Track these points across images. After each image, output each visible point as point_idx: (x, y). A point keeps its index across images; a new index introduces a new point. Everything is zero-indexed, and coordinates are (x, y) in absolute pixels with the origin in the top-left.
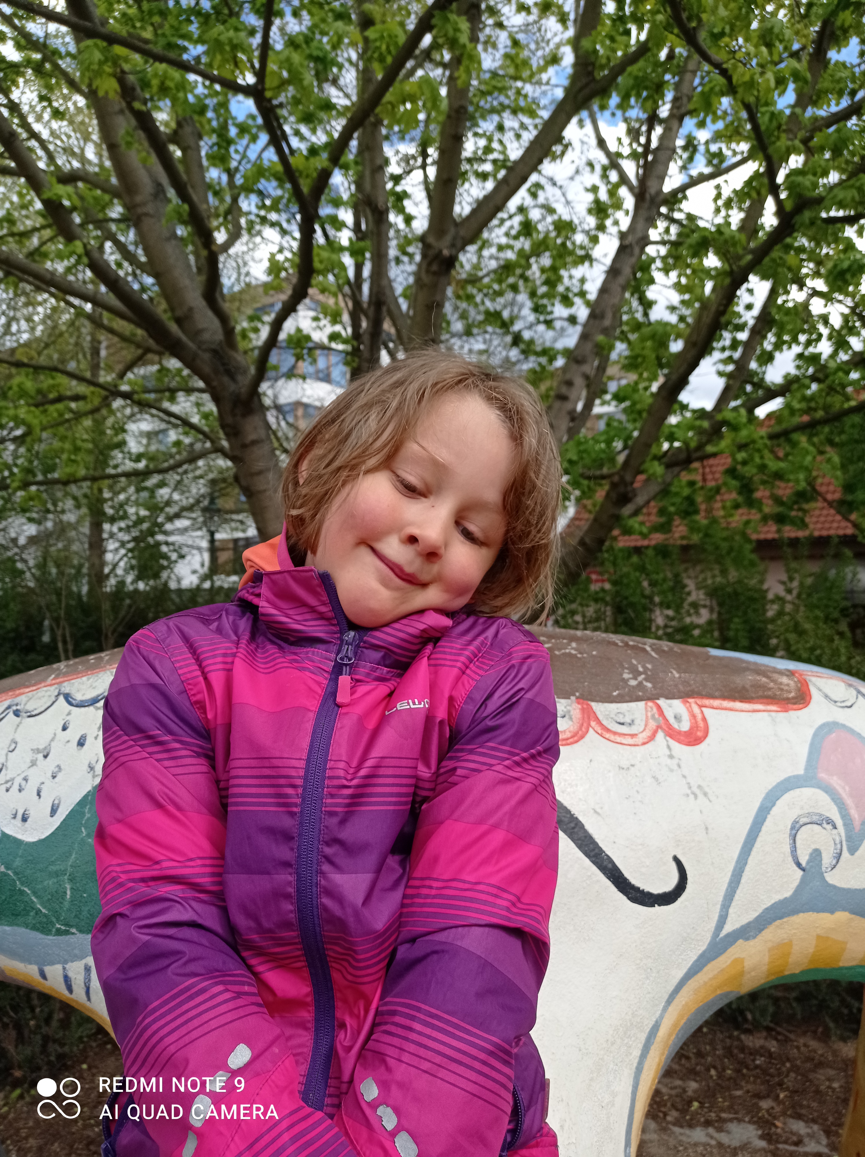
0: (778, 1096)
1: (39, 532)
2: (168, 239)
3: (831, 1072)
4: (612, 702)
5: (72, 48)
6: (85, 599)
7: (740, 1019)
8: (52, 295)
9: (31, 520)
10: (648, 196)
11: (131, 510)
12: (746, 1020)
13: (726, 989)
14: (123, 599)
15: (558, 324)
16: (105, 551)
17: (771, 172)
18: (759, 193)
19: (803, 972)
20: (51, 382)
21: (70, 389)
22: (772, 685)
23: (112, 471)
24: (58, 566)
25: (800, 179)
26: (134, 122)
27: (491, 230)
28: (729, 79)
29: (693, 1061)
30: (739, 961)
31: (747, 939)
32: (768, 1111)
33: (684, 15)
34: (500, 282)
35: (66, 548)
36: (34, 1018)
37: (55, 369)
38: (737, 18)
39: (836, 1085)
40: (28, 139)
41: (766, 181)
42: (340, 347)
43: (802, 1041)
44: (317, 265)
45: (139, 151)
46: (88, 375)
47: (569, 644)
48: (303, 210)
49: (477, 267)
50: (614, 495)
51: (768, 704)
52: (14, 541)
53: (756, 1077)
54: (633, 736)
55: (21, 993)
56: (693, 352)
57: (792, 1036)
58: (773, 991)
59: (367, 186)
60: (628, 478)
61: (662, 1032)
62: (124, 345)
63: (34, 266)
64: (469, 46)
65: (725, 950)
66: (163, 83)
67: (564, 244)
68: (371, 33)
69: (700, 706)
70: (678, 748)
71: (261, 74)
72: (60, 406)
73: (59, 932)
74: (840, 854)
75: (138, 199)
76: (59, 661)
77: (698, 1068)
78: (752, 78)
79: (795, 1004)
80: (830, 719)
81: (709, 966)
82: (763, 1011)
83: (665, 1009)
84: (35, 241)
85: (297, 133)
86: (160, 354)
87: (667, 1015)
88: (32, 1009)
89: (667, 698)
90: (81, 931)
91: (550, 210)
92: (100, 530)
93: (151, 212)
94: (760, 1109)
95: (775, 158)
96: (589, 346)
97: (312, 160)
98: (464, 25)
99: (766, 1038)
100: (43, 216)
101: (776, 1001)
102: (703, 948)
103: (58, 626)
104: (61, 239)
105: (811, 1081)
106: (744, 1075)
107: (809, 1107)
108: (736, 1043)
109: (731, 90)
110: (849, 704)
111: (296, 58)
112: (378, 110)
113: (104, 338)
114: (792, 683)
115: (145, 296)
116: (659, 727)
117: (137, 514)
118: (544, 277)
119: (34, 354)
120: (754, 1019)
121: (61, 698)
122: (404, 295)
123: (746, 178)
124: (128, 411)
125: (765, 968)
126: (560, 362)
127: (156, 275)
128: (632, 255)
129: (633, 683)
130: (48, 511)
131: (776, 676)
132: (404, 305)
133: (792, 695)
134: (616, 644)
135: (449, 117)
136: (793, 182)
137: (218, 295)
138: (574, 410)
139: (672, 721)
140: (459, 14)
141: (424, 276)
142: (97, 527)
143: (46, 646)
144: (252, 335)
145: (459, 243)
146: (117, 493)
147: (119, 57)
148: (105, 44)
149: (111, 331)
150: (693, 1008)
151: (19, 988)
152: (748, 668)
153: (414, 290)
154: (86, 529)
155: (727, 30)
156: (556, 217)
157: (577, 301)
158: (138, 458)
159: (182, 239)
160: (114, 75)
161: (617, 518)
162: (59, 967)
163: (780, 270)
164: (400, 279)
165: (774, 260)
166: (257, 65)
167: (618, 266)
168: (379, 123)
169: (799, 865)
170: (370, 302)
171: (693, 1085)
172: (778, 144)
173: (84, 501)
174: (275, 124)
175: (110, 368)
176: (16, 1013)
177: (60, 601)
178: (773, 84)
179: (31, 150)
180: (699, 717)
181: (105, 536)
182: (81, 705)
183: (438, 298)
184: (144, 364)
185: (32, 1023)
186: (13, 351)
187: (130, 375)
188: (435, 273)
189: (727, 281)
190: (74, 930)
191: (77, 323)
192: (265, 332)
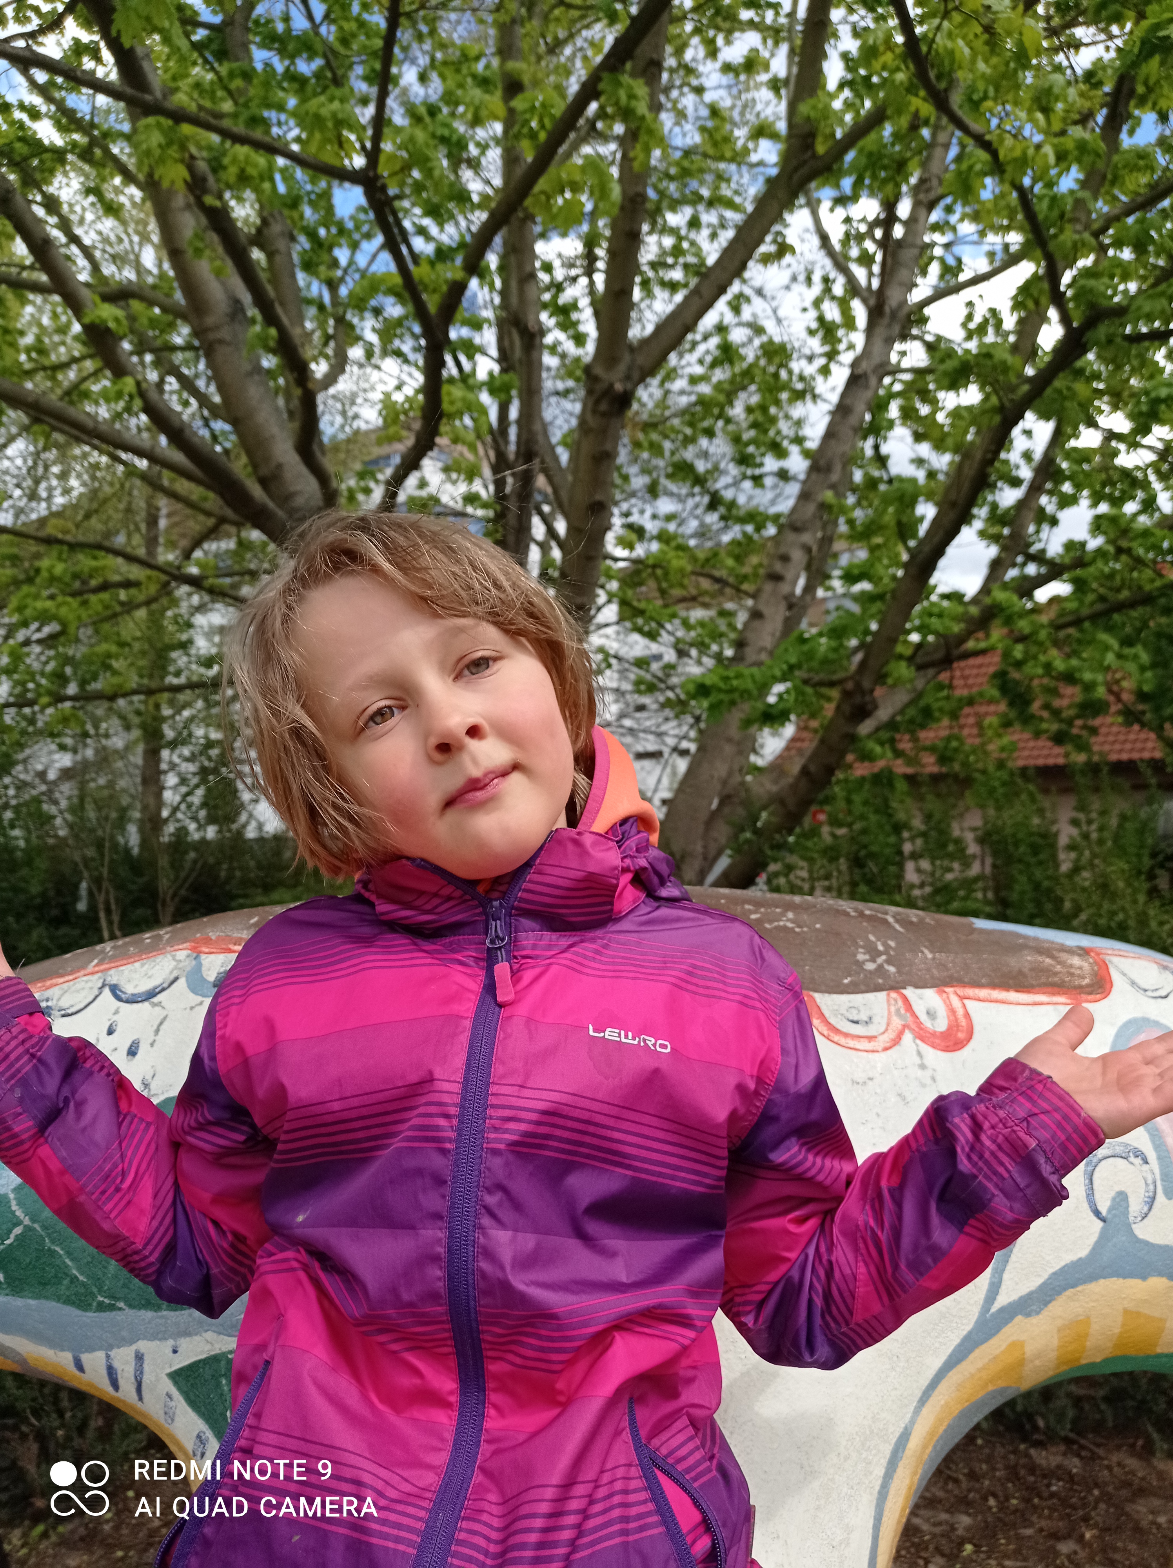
0: (1082, 1536)
1: (75, 763)
2: (250, 374)
3: (1156, 1502)
4: (842, 992)
5: (126, 127)
6: (136, 851)
7: (1028, 1427)
8: (95, 447)
9: (62, 747)
10: (887, 310)
11: (199, 732)
12: (1036, 1428)
13: (1001, 1384)
14: (186, 852)
15: (768, 481)
16: (162, 788)
17: (1053, 275)
18: (1037, 303)
19: (1107, 1361)
20: (94, 563)
21: (117, 571)
22: (1058, 968)
23: (175, 681)
24: (99, 809)
25: (1092, 283)
26: (204, 221)
27: (681, 356)
28: (994, 154)
29: (964, 1485)
30: (1017, 1345)
31: (1028, 1315)
32: (1068, 1557)
33: (932, 74)
34: (691, 424)
35: (111, 785)
36: (62, 1426)
37: (99, 547)
38: (1004, 76)
39: (1162, 1519)
40: (67, 245)
41: (1046, 286)
42: (480, 513)
43: (1115, 1458)
44: (445, 406)
45: (212, 260)
46: (141, 552)
47: (783, 914)
48: (428, 332)
49: (662, 403)
50: (847, 708)
51: (1053, 994)
52: (42, 775)
53: (1053, 1509)
54: (871, 1038)
55: (47, 1391)
56: (952, 515)
57: (1101, 1452)
58: (1073, 1388)
59: (514, 300)
60: (866, 684)
61: (914, 1443)
62: (188, 511)
63: (71, 412)
64: (649, 116)
65: (998, 1330)
66: (242, 171)
67: (776, 375)
68: (519, 103)
69: (962, 998)
70: (932, 1055)
71: (373, 155)
72: (105, 596)
73: (101, 1307)
74: (1154, 1198)
75: (210, 321)
76: (101, 941)
77: (971, 1495)
78: (1024, 153)
79: (1103, 1407)
80: (1138, 1014)
81: (977, 1353)
82: (1061, 1416)
83: (917, 1411)
84: (72, 374)
85: (422, 231)
86: (239, 525)
87: (920, 1420)
88: (61, 1414)
89: (917, 987)
90: (131, 1306)
91: (758, 330)
92: (158, 761)
93: (228, 338)
94: (1057, 1554)
95: (1058, 257)
96: (810, 509)
97: (439, 267)
98: (641, 89)
99: (1064, 1454)
100: (84, 343)
101: (1078, 1401)
102: (969, 1327)
103: (100, 889)
104: (108, 373)
105: (1127, 1514)
106: (1035, 1507)
107: (1125, 1550)
108: (1023, 1461)
109: (997, 167)
110: (1163, 993)
111: (420, 135)
112: (528, 202)
113: (163, 504)
114: (1086, 965)
115: (218, 449)
116: (905, 1027)
117: (206, 737)
118: (751, 418)
119: (70, 525)
120: (1047, 1427)
121: (107, 991)
122: (564, 443)
123: (1020, 282)
124: (196, 599)
125: (1053, 1355)
126: (771, 530)
127: (235, 422)
128: (867, 387)
129: (870, 966)
130: (86, 735)
131: (1064, 956)
132: (564, 456)
133: (1086, 981)
134: (847, 914)
135: (622, 208)
136: (1083, 287)
137: (315, 447)
138: (793, 594)
139: (923, 1017)
140: (634, 75)
141: (589, 417)
142: (153, 755)
143: (81, 916)
144: (361, 497)
145: (636, 375)
146: (179, 712)
147: (187, 138)
148: (170, 122)
149: (173, 495)
150: (956, 1410)
151: (43, 1383)
152: (1025, 945)
153: (576, 435)
154: (137, 758)
155: (991, 91)
156: (764, 339)
157: (794, 450)
158: (208, 662)
159: (269, 372)
160: (182, 161)
161: (852, 738)
162: (100, 1355)
163: (1068, 404)
164: (559, 421)
165: (1059, 391)
166: (368, 145)
167: (848, 401)
168: (530, 218)
169: (1097, 1213)
170: (518, 453)
171: (965, 1520)
172: (1062, 238)
173: (135, 720)
174: (391, 219)
175: (171, 545)
176: (39, 1419)
177: (102, 855)
178: (1052, 159)
179: (68, 258)
180: (960, 1012)
181: (164, 766)
182: (133, 1000)
183: (608, 446)
184: (218, 539)
185: (60, 1433)
186: (42, 522)
187: (198, 554)
188: (604, 414)
189: (997, 419)
190: (121, 1304)
191: (127, 485)
192: (378, 494)
